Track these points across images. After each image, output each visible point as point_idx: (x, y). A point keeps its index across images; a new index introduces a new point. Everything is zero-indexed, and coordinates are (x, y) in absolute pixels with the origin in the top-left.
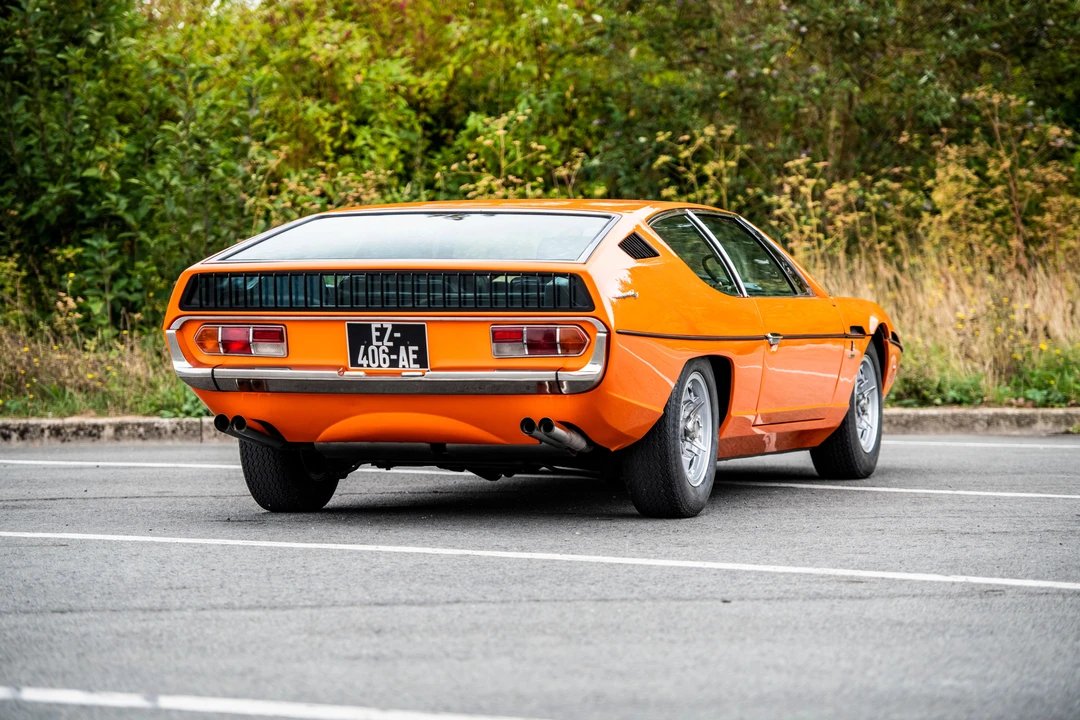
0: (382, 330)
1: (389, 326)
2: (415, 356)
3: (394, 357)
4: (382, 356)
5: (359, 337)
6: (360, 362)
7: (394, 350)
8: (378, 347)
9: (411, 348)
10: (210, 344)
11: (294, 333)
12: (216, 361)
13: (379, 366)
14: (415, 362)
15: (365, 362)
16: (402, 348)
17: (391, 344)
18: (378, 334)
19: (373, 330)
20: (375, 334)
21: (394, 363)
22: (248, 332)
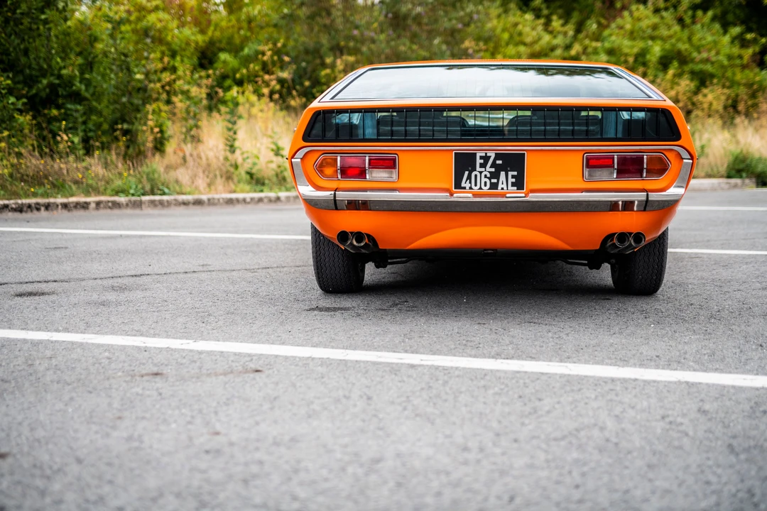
0: (486, 158)
1: (492, 154)
2: (514, 180)
3: (494, 181)
4: (484, 180)
5: (465, 164)
6: (463, 185)
7: (495, 175)
8: (481, 173)
9: (510, 174)
10: (329, 171)
11: (404, 161)
12: (334, 185)
13: (481, 188)
14: (513, 184)
15: (468, 185)
16: (503, 174)
17: (493, 170)
18: (482, 161)
19: (478, 158)
20: (479, 161)
21: (494, 186)
22: (365, 160)
